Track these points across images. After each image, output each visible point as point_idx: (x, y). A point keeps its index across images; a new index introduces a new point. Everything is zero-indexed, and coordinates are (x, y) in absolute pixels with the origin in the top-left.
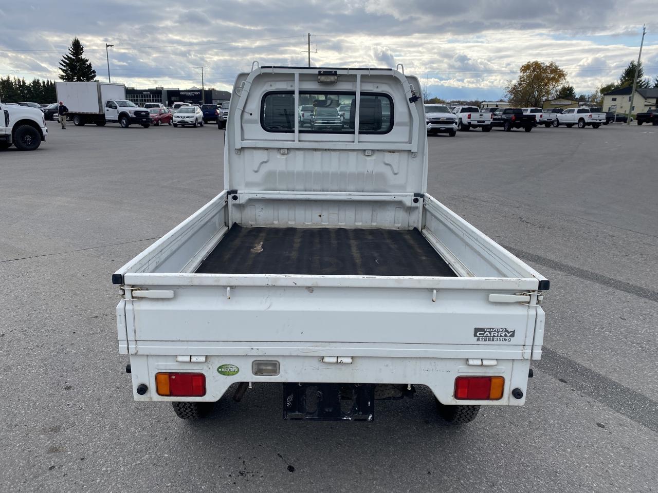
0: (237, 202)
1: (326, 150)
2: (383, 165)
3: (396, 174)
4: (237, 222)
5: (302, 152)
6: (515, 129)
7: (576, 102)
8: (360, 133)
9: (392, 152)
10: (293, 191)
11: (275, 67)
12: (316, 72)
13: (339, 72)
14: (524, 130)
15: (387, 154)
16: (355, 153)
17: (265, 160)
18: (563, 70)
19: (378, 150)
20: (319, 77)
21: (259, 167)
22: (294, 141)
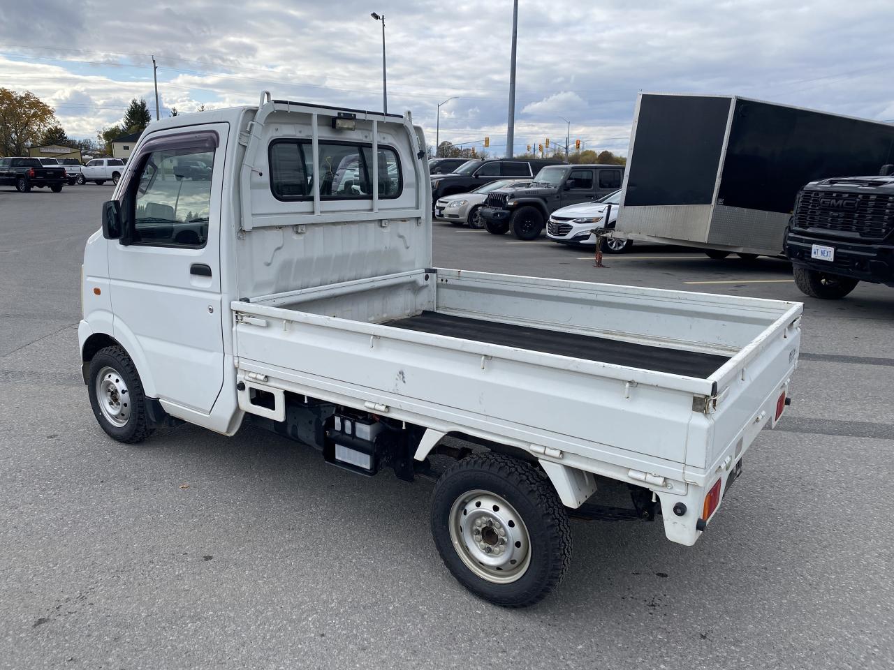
2: (397, 237)
3: (408, 248)
6: (35, 188)
7: (76, 150)
8: (380, 198)
10: (307, 287)
11: (292, 103)
12: (335, 114)
13: (359, 116)
14: (50, 189)
15: (400, 224)
16: (373, 225)
17: (280, 246)
18: (48, 105)
19: (393, 219)
20: (338, 121)
21: (272, 257)
22: (314, 213)
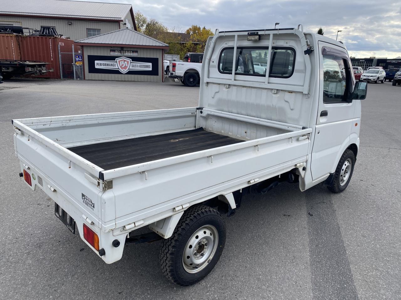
0: (203, 115)
1: (250, 87)
2: (284, 102)
3: (292, 110)
4: (203, 127)
5: (236, 87)
8: (270, 76)
9: (291, 92)
11: (225, 32)
12: (246, 33)
13: (260, 33)
15: (287, 94)
16: (266, 91)
17: (217, 91)
19: (282, 90)
20: (248, 37)
21: (214, 95)
22: (231, 80)
